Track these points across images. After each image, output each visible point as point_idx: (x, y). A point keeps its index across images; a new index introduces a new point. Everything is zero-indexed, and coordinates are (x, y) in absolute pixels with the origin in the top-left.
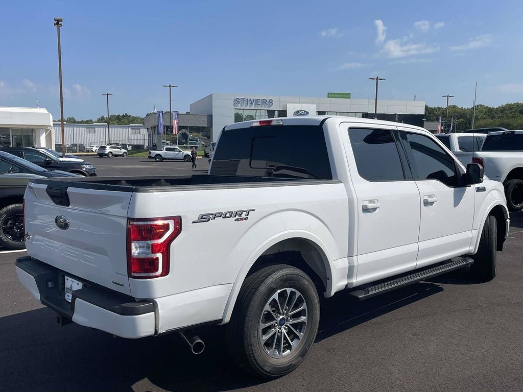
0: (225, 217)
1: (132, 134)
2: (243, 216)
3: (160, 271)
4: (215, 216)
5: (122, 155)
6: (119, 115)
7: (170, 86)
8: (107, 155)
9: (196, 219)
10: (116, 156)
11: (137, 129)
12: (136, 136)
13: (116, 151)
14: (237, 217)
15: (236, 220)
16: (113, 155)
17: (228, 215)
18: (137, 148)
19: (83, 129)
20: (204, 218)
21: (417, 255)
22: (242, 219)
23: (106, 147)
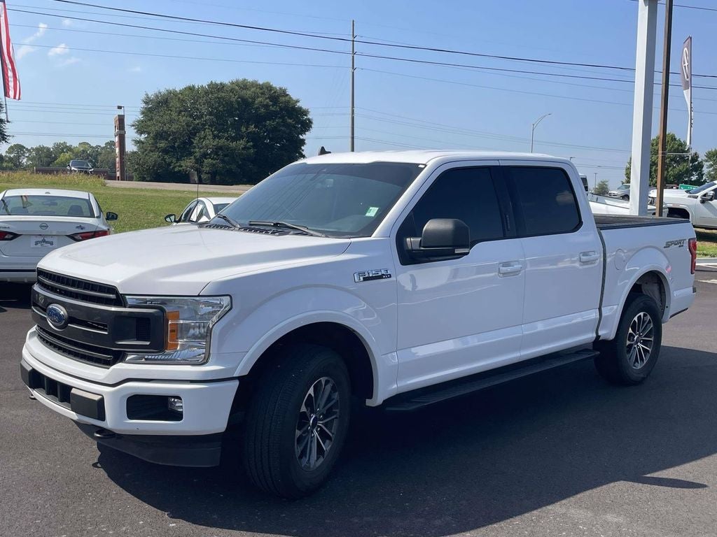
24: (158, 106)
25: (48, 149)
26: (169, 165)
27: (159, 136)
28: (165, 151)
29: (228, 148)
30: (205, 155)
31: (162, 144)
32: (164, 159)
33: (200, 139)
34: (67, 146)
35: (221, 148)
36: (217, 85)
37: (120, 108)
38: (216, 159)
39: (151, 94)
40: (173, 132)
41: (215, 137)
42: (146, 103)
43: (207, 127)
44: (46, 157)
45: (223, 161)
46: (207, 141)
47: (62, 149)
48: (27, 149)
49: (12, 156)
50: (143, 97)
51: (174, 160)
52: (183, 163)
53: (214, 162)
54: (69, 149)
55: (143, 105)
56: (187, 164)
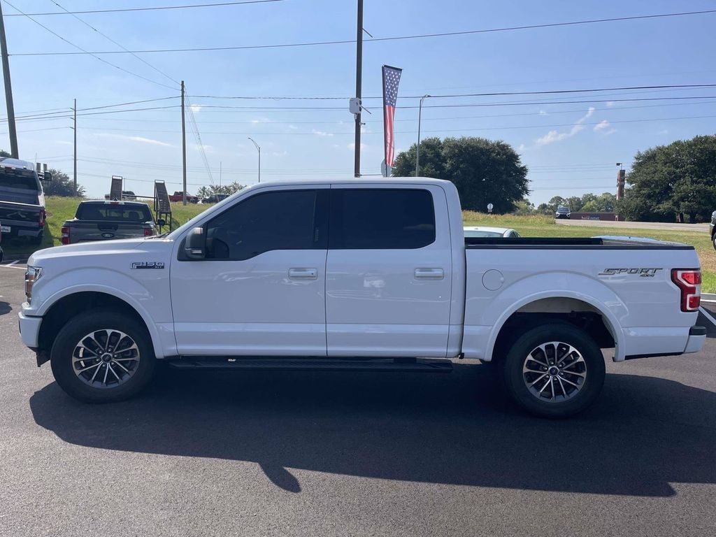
24: (647, 160)
25: (579, 199)
26: (650, 207)
27: (644, 184)
28: (649, 196)
29: (705, 191)
30: (682, 199)
31: (645, 191)
32: (645, 203)
33: (679, 184)
34: (593, 197)
35: (698, 191)
36: (702, 138)
37: (618, 164)
38: (693, 202)
39: (643, 152)
40: (655, 180)
41: (693, 182)
42: (637, 159)
43: (687, 174)
44: (576, 205)
45: (699, 203)
46: (686, 186)
47: (589, 199)
48: (563, 200)
49: (553, 205)
50: (636, 154)
51: (654, 204)
52: (661, 206)
53: (690, 204)
54: (595, 198)
55: (635, 161)
56: (665, 206)
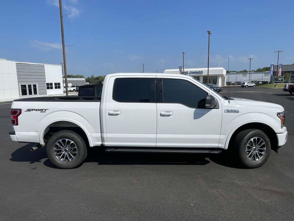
0: (36, 111)
1: (264, 76)
2: (44, 111)
3: (15, 124)
4: (33, 110)
5: (253, 86)
6: (267, 67)
7: (279, 52)
8: (245, 86)
9: (26, 110)
10: (250, 87)
11: (268, 74)
12: (266, 77)
13: (250, 85)
14: (41, 111)
15: (41, 112)
16: (248, 86)
17: (37, 110)
18: (265, 83)
19: (241, 75)
20: (29, 110)
21: (156, 140)
22: (43, 112)
23: (245, 83)
